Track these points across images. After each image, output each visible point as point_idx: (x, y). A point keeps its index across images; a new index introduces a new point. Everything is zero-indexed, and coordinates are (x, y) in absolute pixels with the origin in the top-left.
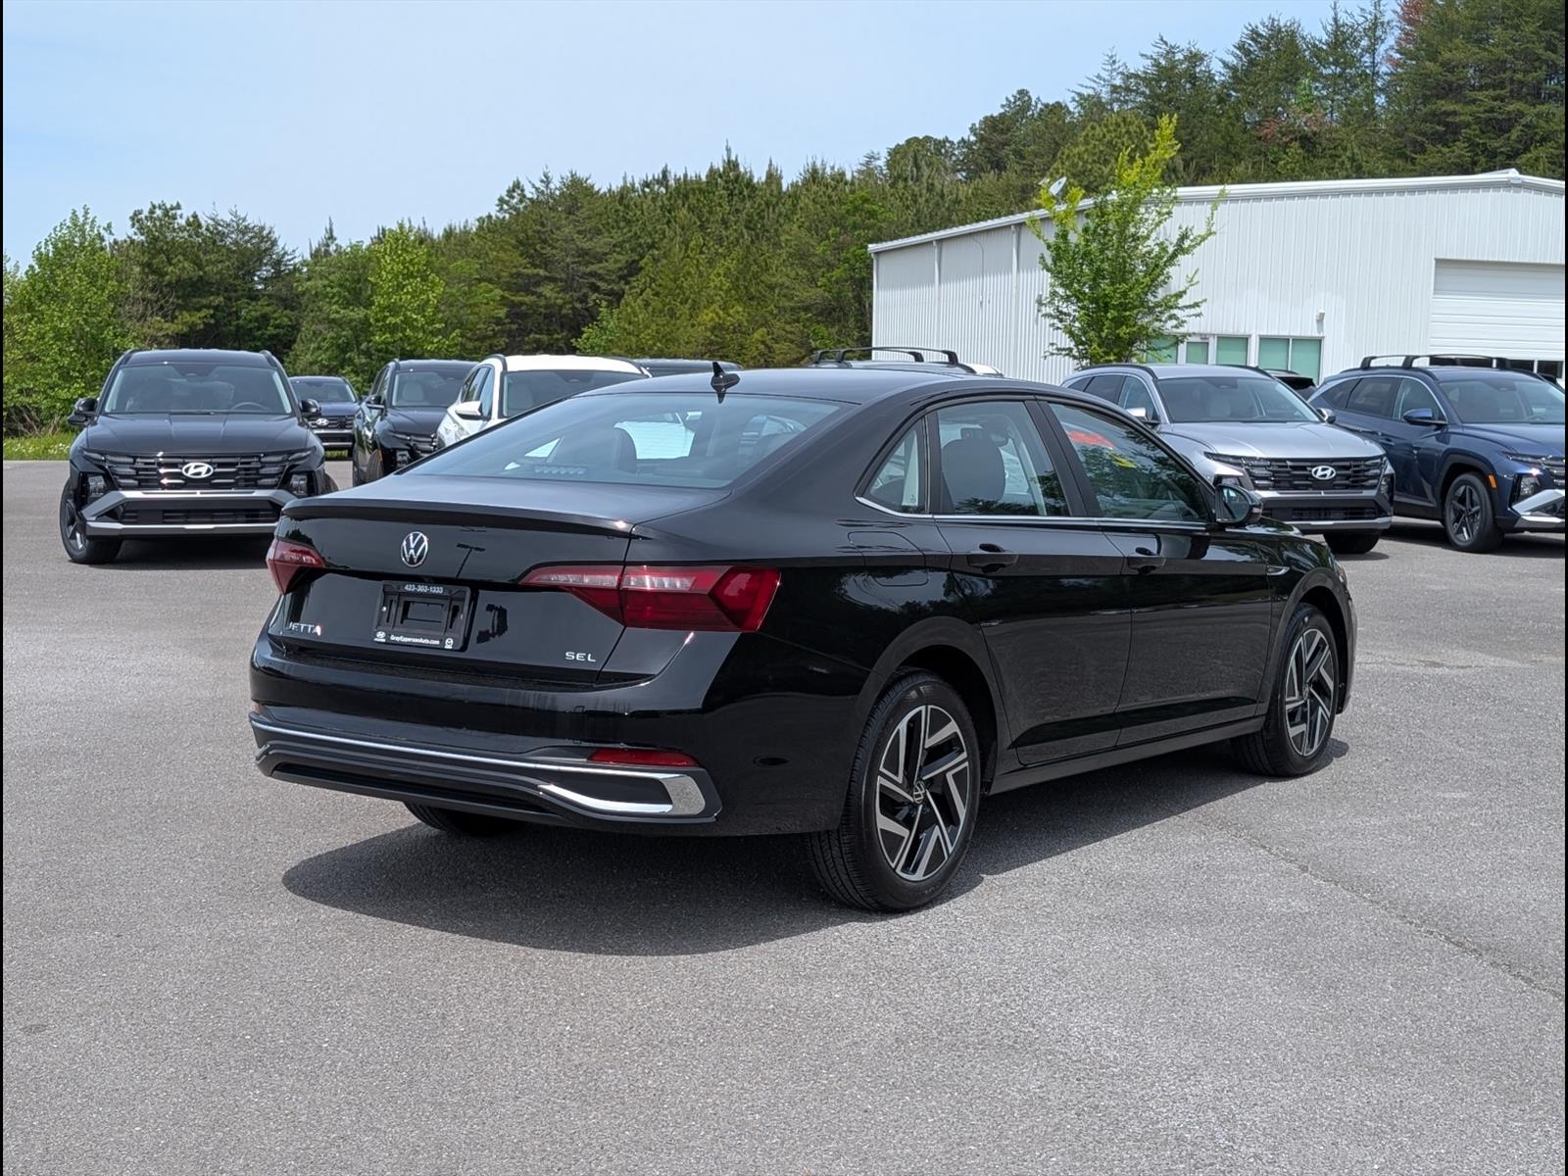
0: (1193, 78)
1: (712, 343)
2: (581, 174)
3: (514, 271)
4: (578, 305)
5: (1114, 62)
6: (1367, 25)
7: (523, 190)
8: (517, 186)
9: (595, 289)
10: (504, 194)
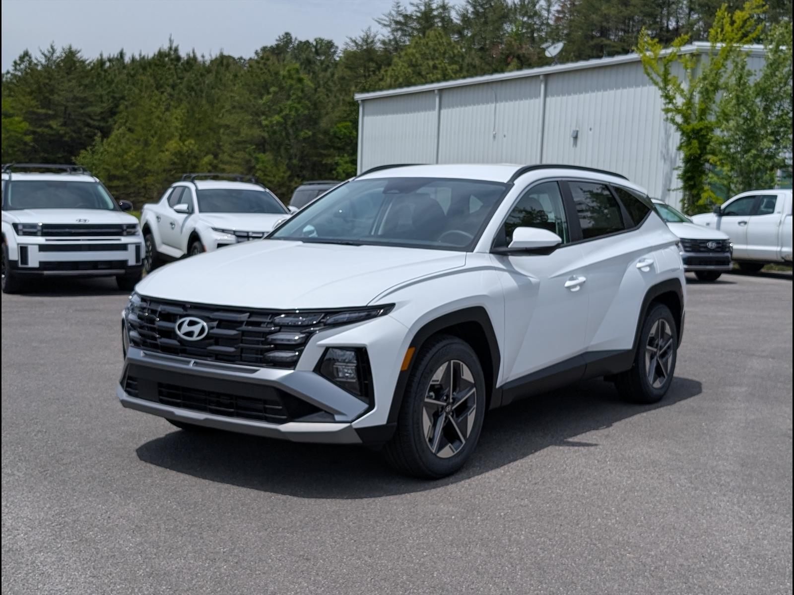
0: (443, 19)
1: (174, 163)
2: (74, 48)
3: (31, 109)
4: (74, 135)
5: (399, 7)
7: (30, 58)
8: (26, 54)
9: (88, 125)
10: (17, 59)
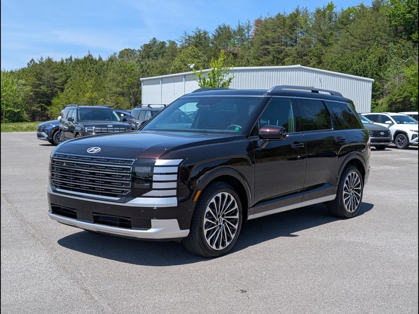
0: (205, 38)
2: (51, 57)
3: (33, 82)
4: (51, 91)
5: (186, 33)
6: (247, 27)
8: (33, 60)
9: (56, 87)
10: (29, 62)
